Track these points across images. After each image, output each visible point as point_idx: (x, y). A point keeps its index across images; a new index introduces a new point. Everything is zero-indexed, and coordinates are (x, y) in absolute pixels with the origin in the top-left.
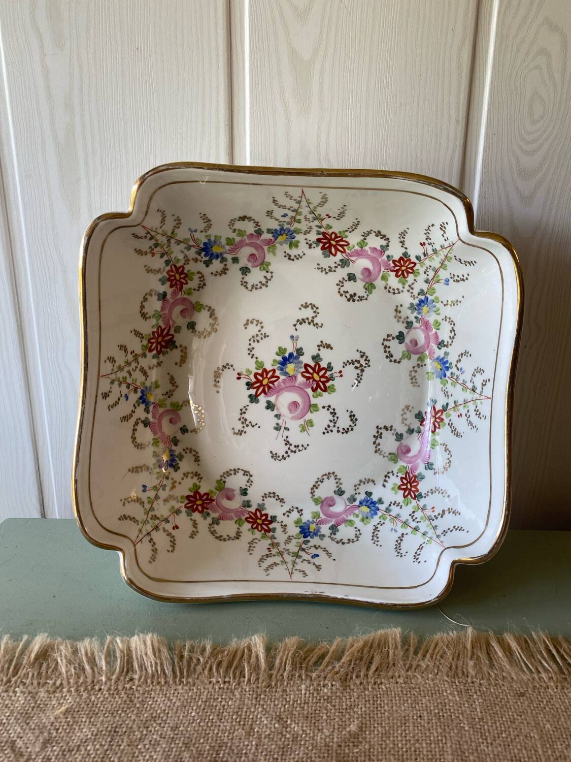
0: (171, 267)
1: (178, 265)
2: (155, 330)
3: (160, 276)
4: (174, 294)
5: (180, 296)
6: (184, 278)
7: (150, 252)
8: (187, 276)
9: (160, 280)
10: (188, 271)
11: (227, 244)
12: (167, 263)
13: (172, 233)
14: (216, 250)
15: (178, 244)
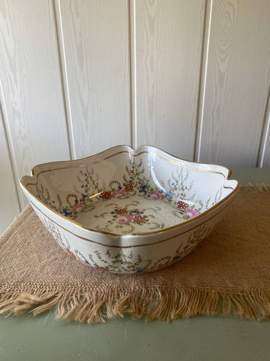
0: (130, 184)
1: (132, 185)
2: (109, 192)
3: (125, 182)
4: (124, 191)
5: (124, 193)
6: (130, 190)
7: (129, 173)
8: (131, 190)
9: (124, 183)
10: (133, 189)
11: (150, 190)
12: (130, 181)
13: (139, 173)
14: (146, 190)
15: (138, 179)
